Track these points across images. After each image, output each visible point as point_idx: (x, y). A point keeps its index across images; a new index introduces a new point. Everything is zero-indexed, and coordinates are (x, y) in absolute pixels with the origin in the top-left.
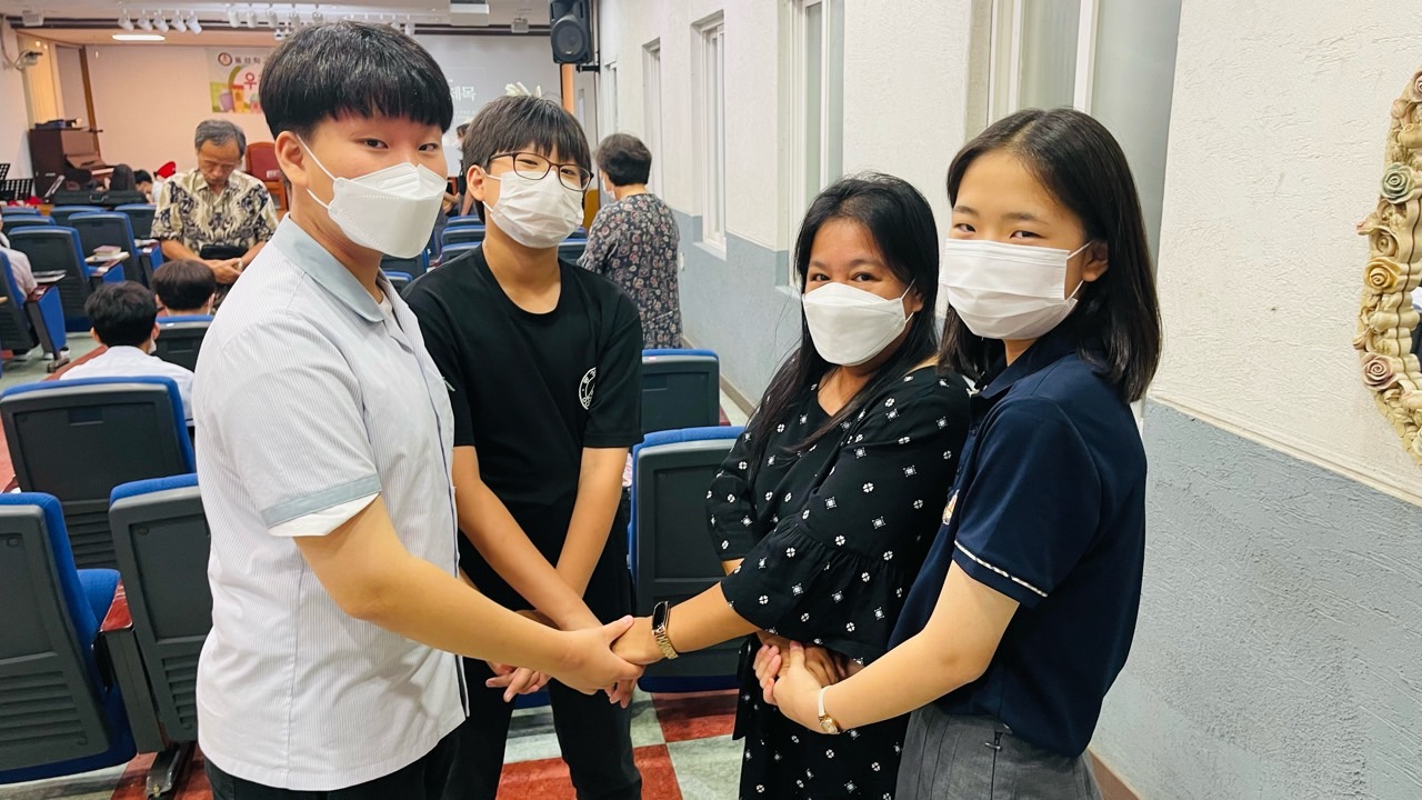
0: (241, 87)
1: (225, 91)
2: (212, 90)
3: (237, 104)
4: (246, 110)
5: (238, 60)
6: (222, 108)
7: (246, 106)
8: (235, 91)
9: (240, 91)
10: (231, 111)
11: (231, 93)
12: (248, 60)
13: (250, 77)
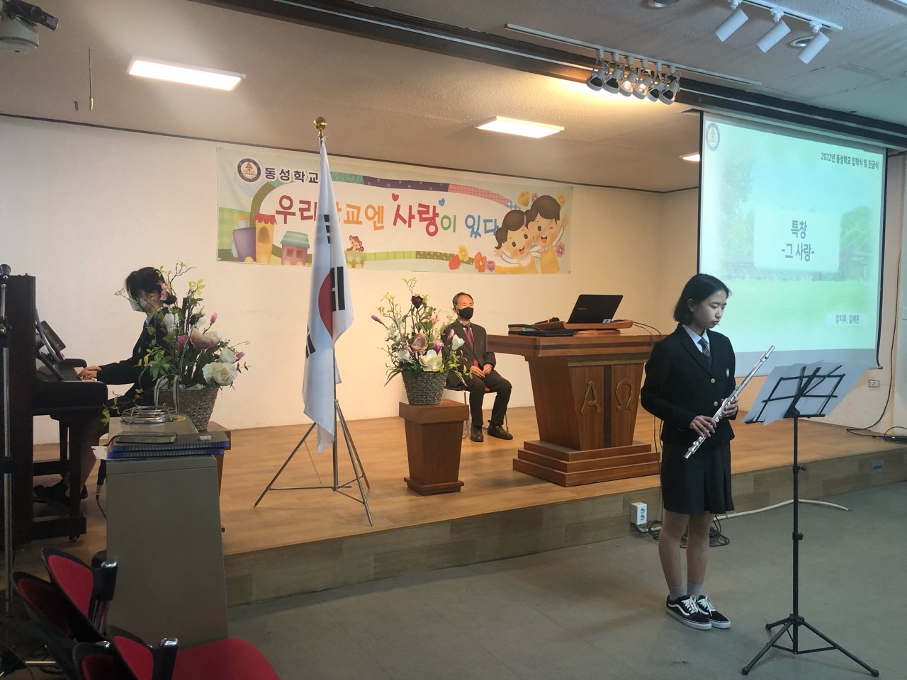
0: (271, 219)
1: (243, 224)
2: (221, 222)
3: (259, 246)
4: (273, 257)
5: (270, 173)
6: (235, 255)
7: (276, 252)
8: (259, 226)
9: (269, 226)
10: (249, 259)
11: (253, 229)
12: (285, 175)
13: (286, 203)
